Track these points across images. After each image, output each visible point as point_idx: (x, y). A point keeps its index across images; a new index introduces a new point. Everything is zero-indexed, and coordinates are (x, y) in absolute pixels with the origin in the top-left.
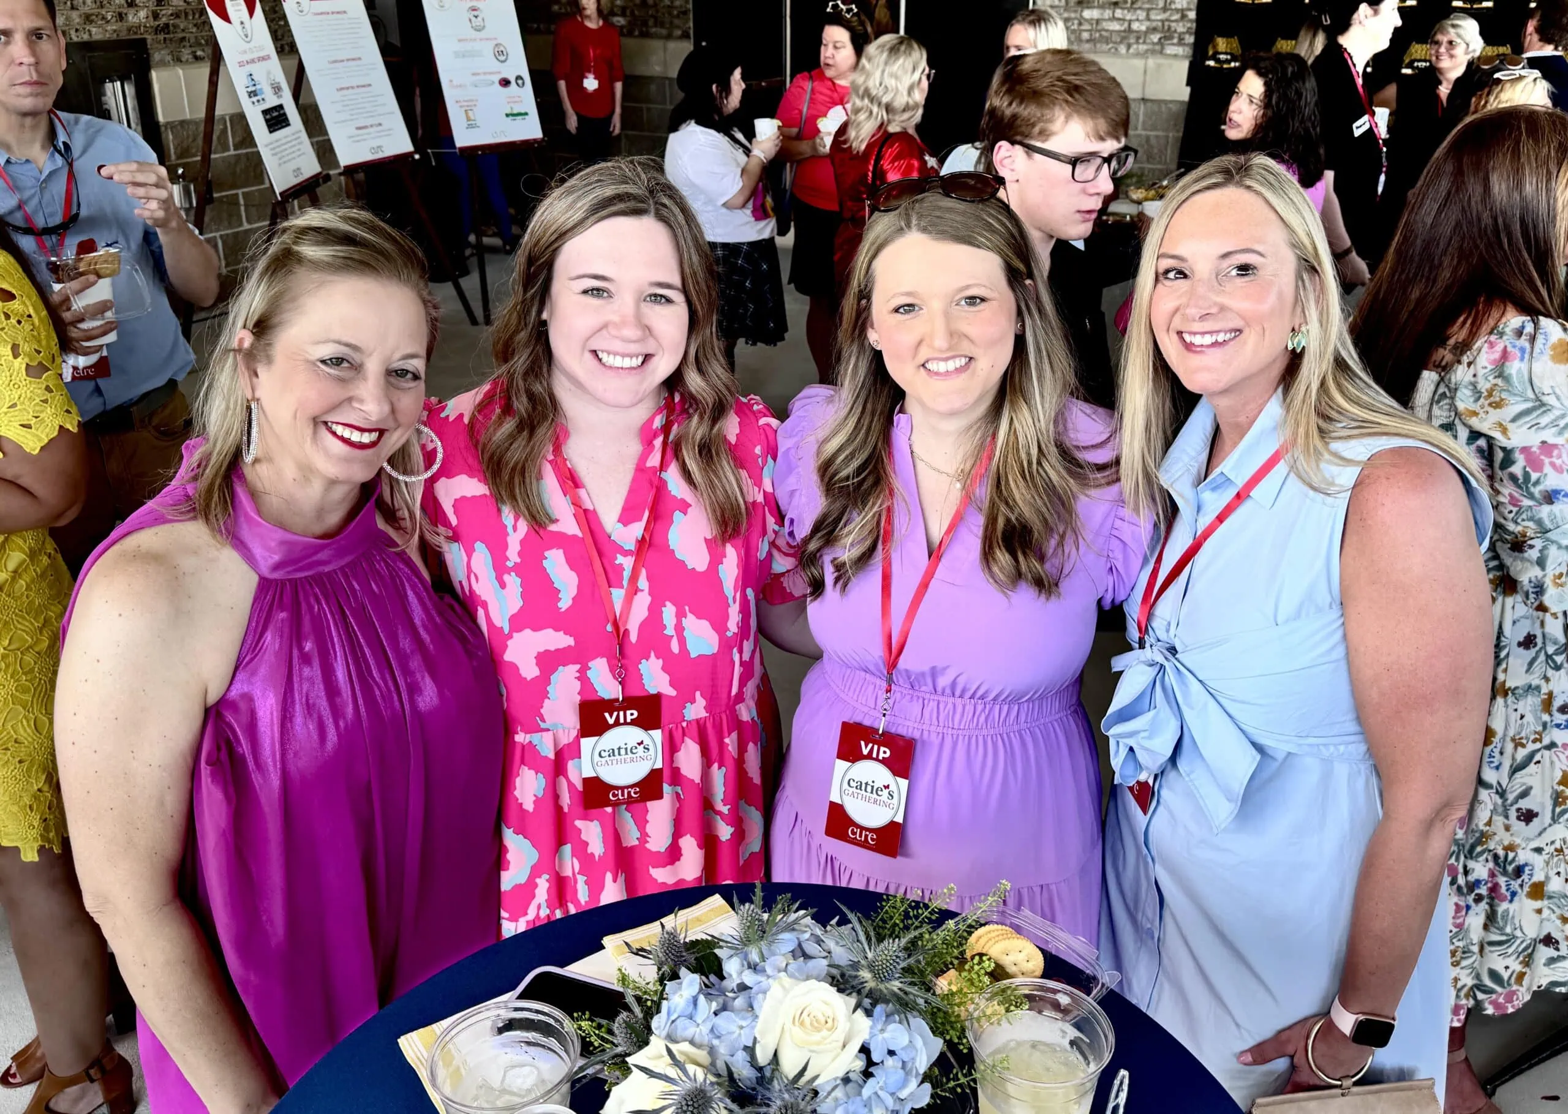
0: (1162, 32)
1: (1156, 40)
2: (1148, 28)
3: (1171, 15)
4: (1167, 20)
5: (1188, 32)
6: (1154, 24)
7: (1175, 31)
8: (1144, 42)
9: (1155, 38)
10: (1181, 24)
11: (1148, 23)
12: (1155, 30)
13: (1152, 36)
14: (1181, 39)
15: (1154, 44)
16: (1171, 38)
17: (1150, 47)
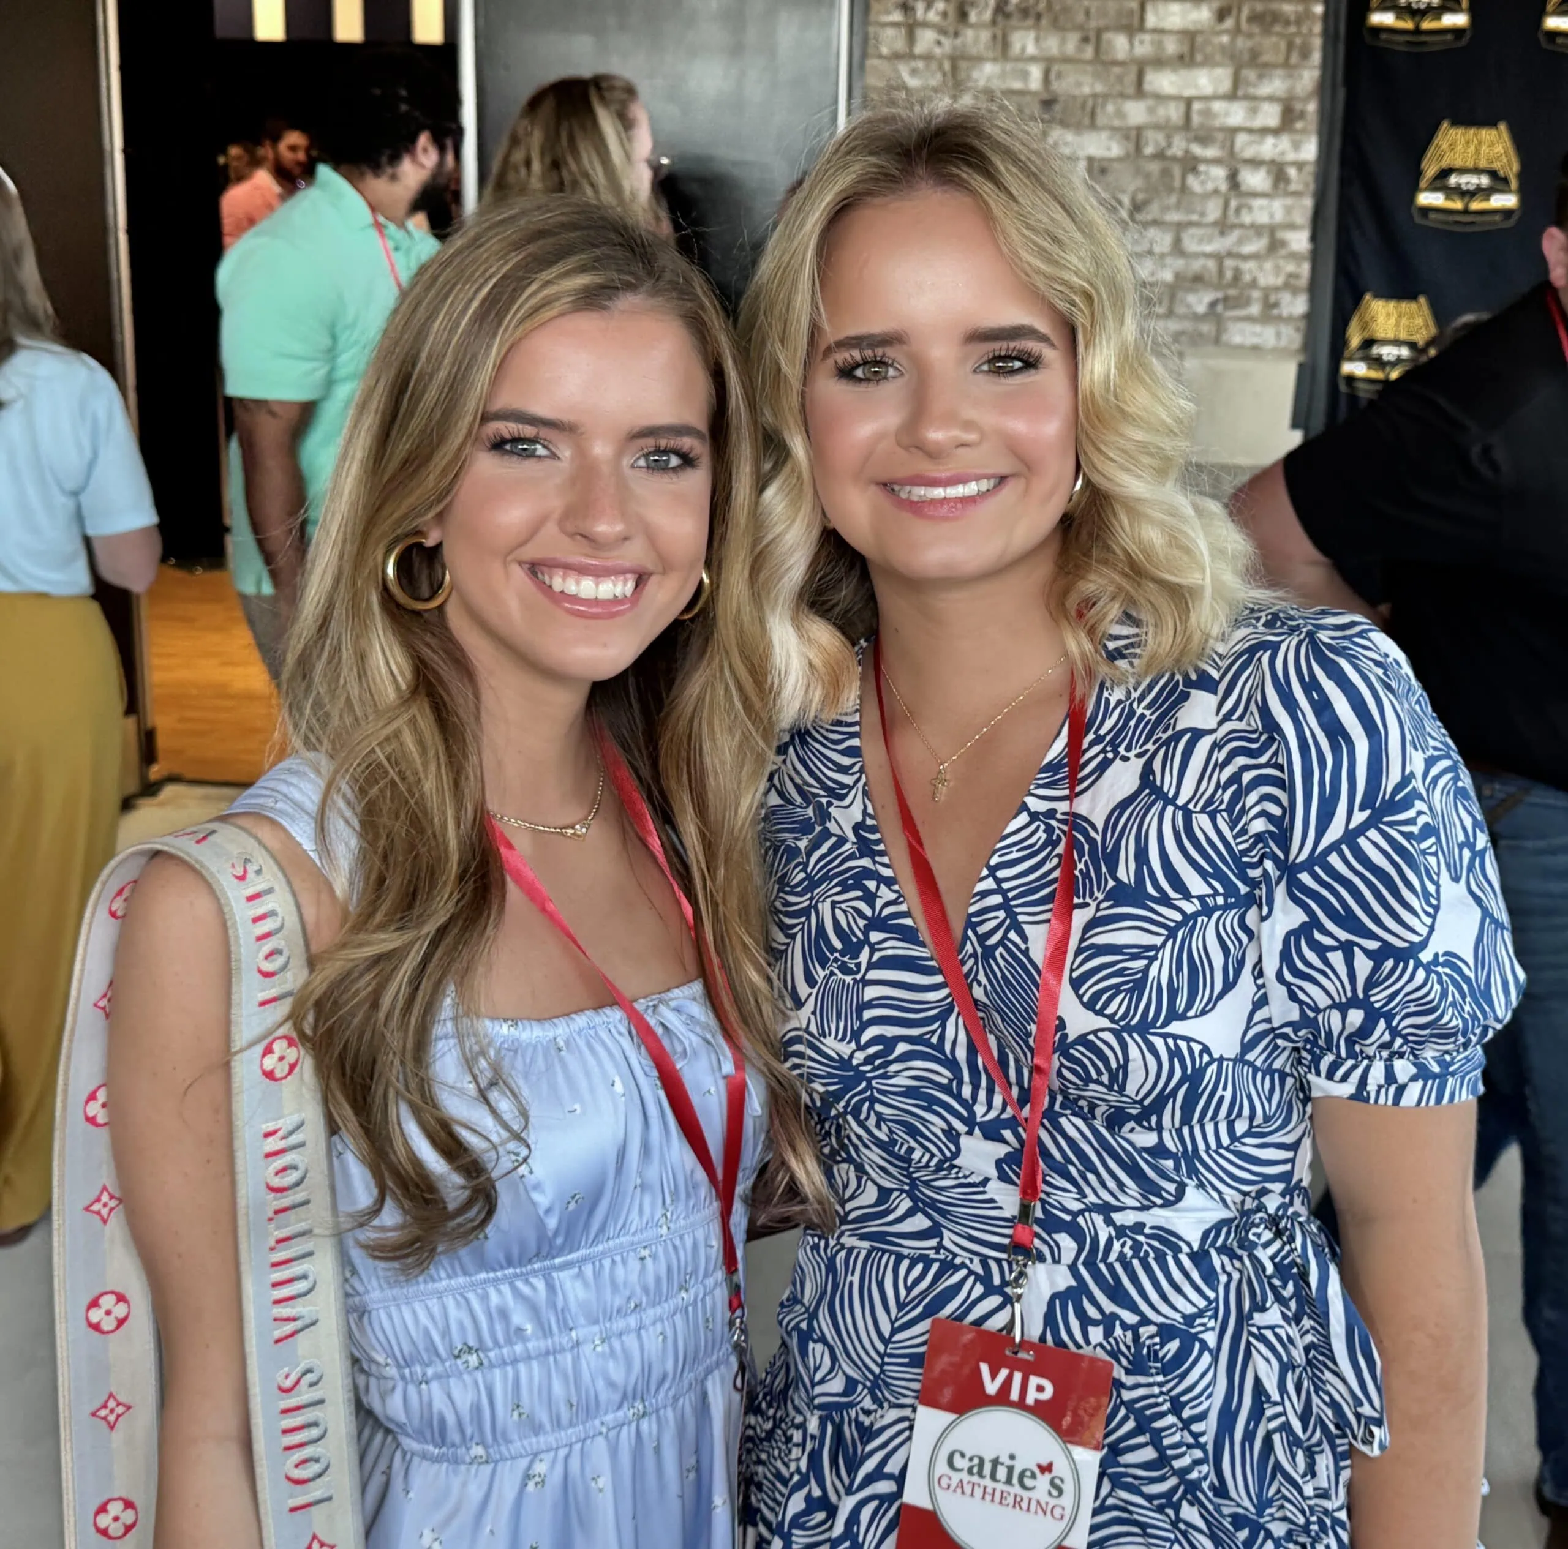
0: (1218, 287)
1: (1201, 309)
2: (1177, 276)
3: (1240, 241)
4: (1230, 254)
5: (1288, 286)
6: (1197, 265)
7: (1254, 284)
8: (1170, 314)
9: (1200, 301)
10: (1268, 265)
11: (1179, 263)
12: (1198, 280)
13: (1191, 298)
14: (1269, 304)
15: (1197, 318)
16: (1242, 301)
17: (1187, 325)
